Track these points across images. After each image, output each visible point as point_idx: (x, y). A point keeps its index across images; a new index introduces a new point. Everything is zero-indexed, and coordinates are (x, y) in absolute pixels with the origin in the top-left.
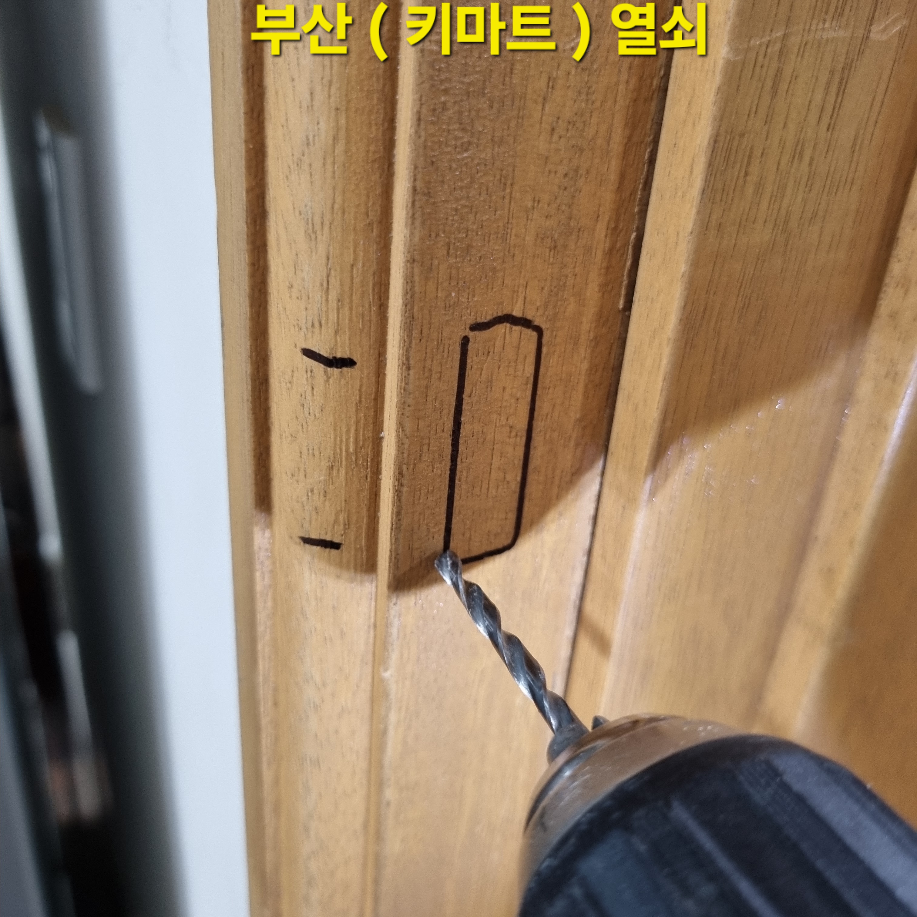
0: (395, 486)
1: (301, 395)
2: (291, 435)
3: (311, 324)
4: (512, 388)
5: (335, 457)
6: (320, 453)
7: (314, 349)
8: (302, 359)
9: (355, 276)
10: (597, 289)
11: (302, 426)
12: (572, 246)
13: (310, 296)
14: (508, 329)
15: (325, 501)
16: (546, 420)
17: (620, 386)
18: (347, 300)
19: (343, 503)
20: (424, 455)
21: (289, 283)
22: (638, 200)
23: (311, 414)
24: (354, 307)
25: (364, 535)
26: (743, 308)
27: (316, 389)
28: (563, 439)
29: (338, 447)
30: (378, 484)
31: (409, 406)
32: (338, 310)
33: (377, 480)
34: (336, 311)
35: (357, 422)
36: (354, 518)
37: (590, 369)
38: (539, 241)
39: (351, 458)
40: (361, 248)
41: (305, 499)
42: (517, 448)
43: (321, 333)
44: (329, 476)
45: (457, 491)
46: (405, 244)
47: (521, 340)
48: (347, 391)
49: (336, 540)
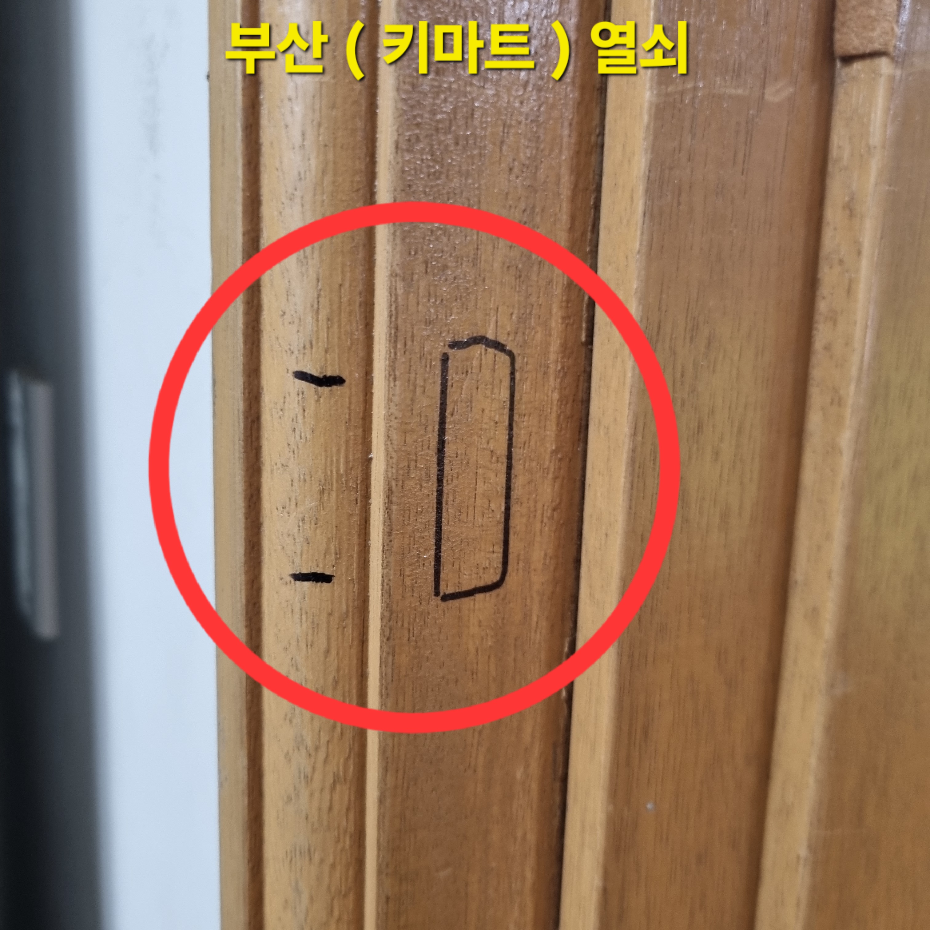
0: (385, 503)
1: (293, 420)
2: (283, 465)
3: (302, 346)
4: (491, 411)
5: (326, 480)
6: (311, 477)
7: (305, 370)
8: (294, 382)
9: (343, 296)
10: (560, 321)
11: (294, 452)
12: (534, 278)
13: (302, 319)
14: (483, 351)
15: (316, 529)
16: (524, 449)
17: (590, 417)
18: (336, 319)
19: (335, 529)
20: (412, 471)
21: (282, 311)
22: (588, 240)
23: (302, 437)
24: (342, 325)
25: (355, 565)
26: (693, 330)
27: (307, 411)
28: (542, 470)
29: (328, 469)
30: (367, 509)
31: (396, 418)
32: (328, 328)
33: (366, 505)
34: (325, 330)
35: (347, 442)
36: (345, 546)
37: (560, 400)
38: (505, 268)
39: (342, 481)
40: (348, 269)
41: (296, 530)
42: (499, 475)
43: (312, 353)
44: (320, 500)
45: (444, 514)
46: (388, 259)
47: (496, 363)
48: (337, 410)
49: (328, 573)
